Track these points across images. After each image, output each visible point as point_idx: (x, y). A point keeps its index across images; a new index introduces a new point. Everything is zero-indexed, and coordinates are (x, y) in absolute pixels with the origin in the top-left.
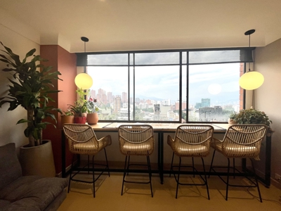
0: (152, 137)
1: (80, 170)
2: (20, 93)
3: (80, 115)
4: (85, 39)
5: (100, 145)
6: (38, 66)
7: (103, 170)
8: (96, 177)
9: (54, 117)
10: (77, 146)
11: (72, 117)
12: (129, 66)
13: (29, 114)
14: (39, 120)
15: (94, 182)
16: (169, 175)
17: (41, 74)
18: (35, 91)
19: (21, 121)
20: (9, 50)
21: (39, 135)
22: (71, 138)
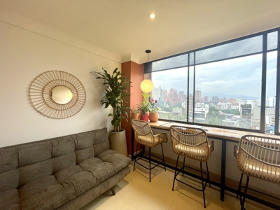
0: (206, 142)
1: (142, 157)
2: (109, 97)
3: (144, 114)
4: (148, 52)
5: (156, 140)
6: (120, 78)
7: (159, 163)
8: (152, 166)
9: (126, 114)
10: (140, 137)
11: (138, 114)
12: (189, 66)
13: (114, 110)
14: (119, 115)
15: (150, 169)
16: (236, 195)
17: (120, 84)
18: (117, 96)
19: (110, 115)
20: (106, 71)
21: (119, 125)
22: (136, 131)
